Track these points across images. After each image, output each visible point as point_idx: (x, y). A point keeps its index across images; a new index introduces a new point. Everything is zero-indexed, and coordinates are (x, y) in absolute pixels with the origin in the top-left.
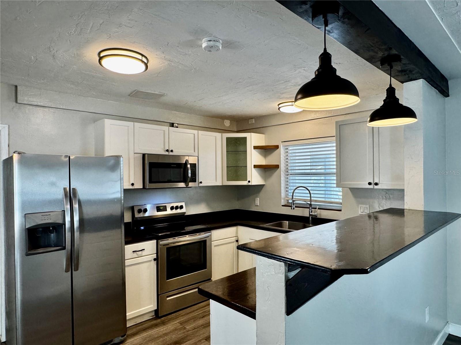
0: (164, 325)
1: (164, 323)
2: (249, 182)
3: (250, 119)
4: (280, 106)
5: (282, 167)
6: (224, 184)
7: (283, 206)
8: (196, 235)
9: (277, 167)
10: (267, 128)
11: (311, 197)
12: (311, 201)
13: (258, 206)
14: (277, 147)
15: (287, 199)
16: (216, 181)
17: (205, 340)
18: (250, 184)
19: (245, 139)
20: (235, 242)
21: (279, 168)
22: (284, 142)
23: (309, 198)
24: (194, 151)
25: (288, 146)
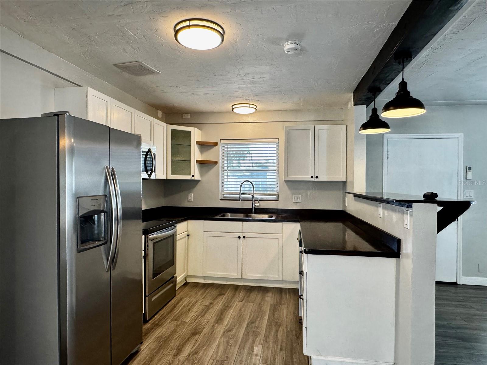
0: (160, 326)
1: (157, 325)
2: (193, 176)
3: (183, 113)
4: (234, 107)
5: (220, 163)
6: (169, 178)
7: (220, 200)
8: (169, 229)
9: (216, 163)
10: (205, 124)
11: (253, 191)
12: (254, 193)
13: (191, 201)
14: (216, 144)
15: (223, 193)
16: (163, 175)
17: (217, 325)
18: (193, 178)
19: (189, 133)
20: (187, 236)
21: (217, 164)
22: (222, 140)
23: (252, 192)
24: (151, 140)
25: (224, 144)
